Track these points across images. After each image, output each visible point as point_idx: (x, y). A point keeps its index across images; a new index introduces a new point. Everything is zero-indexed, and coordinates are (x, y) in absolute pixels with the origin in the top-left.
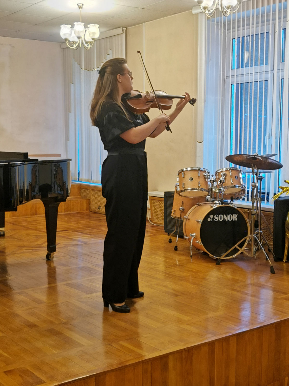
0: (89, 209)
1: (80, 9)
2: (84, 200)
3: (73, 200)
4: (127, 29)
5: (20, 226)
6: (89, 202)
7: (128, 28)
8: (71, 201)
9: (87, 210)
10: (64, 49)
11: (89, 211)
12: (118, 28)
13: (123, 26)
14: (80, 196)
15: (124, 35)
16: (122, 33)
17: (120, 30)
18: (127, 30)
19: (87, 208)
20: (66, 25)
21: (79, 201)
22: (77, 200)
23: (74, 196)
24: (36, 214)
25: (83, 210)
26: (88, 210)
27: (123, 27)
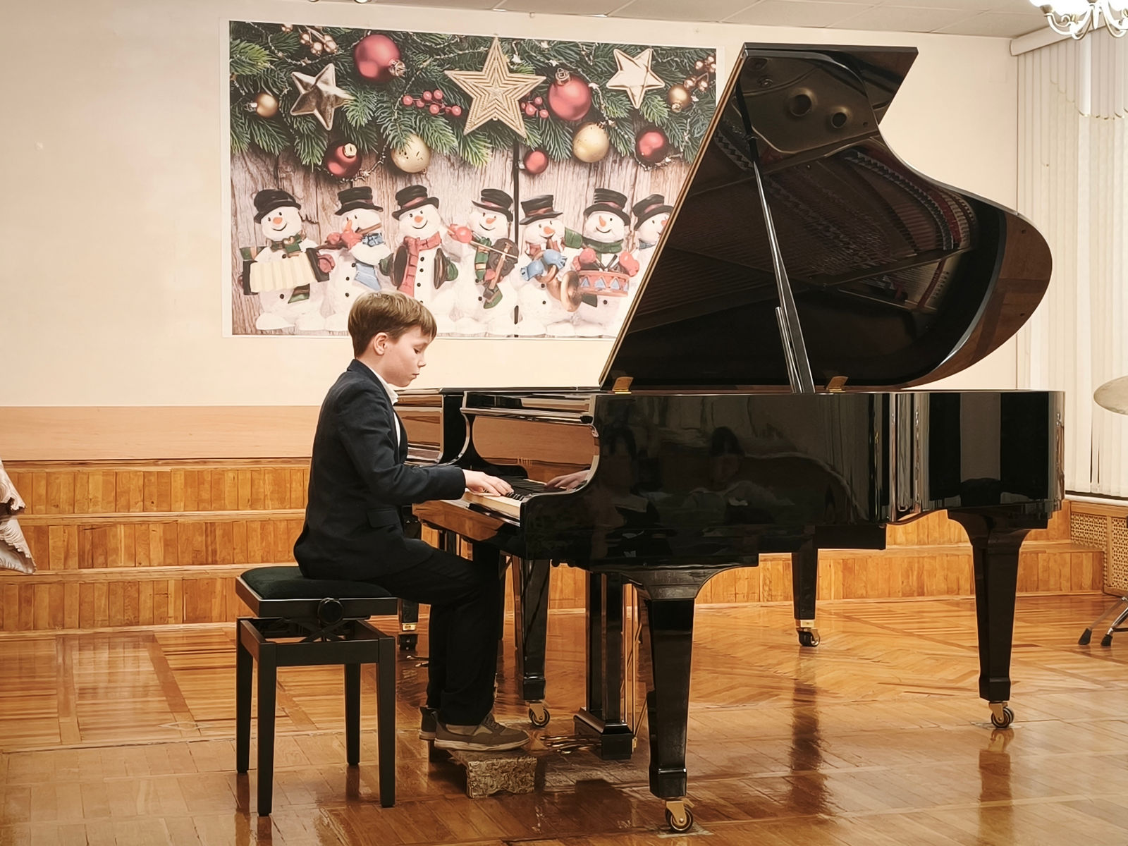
0: (1102, 584)
2: (1084, 554)
3: (1045, 552)
5: (872, 624)
6: (1100, 558)
8: (1040, 555)
9: (1093, 589)
11: (1100, 592)
14: (1069, 541)
19: (1093, 580)
21: (1068, 556)
22: (1061, 553)
23: (1048, 539)
24: (922, 594)
25: (1081, 588)
26: (1098, 589)
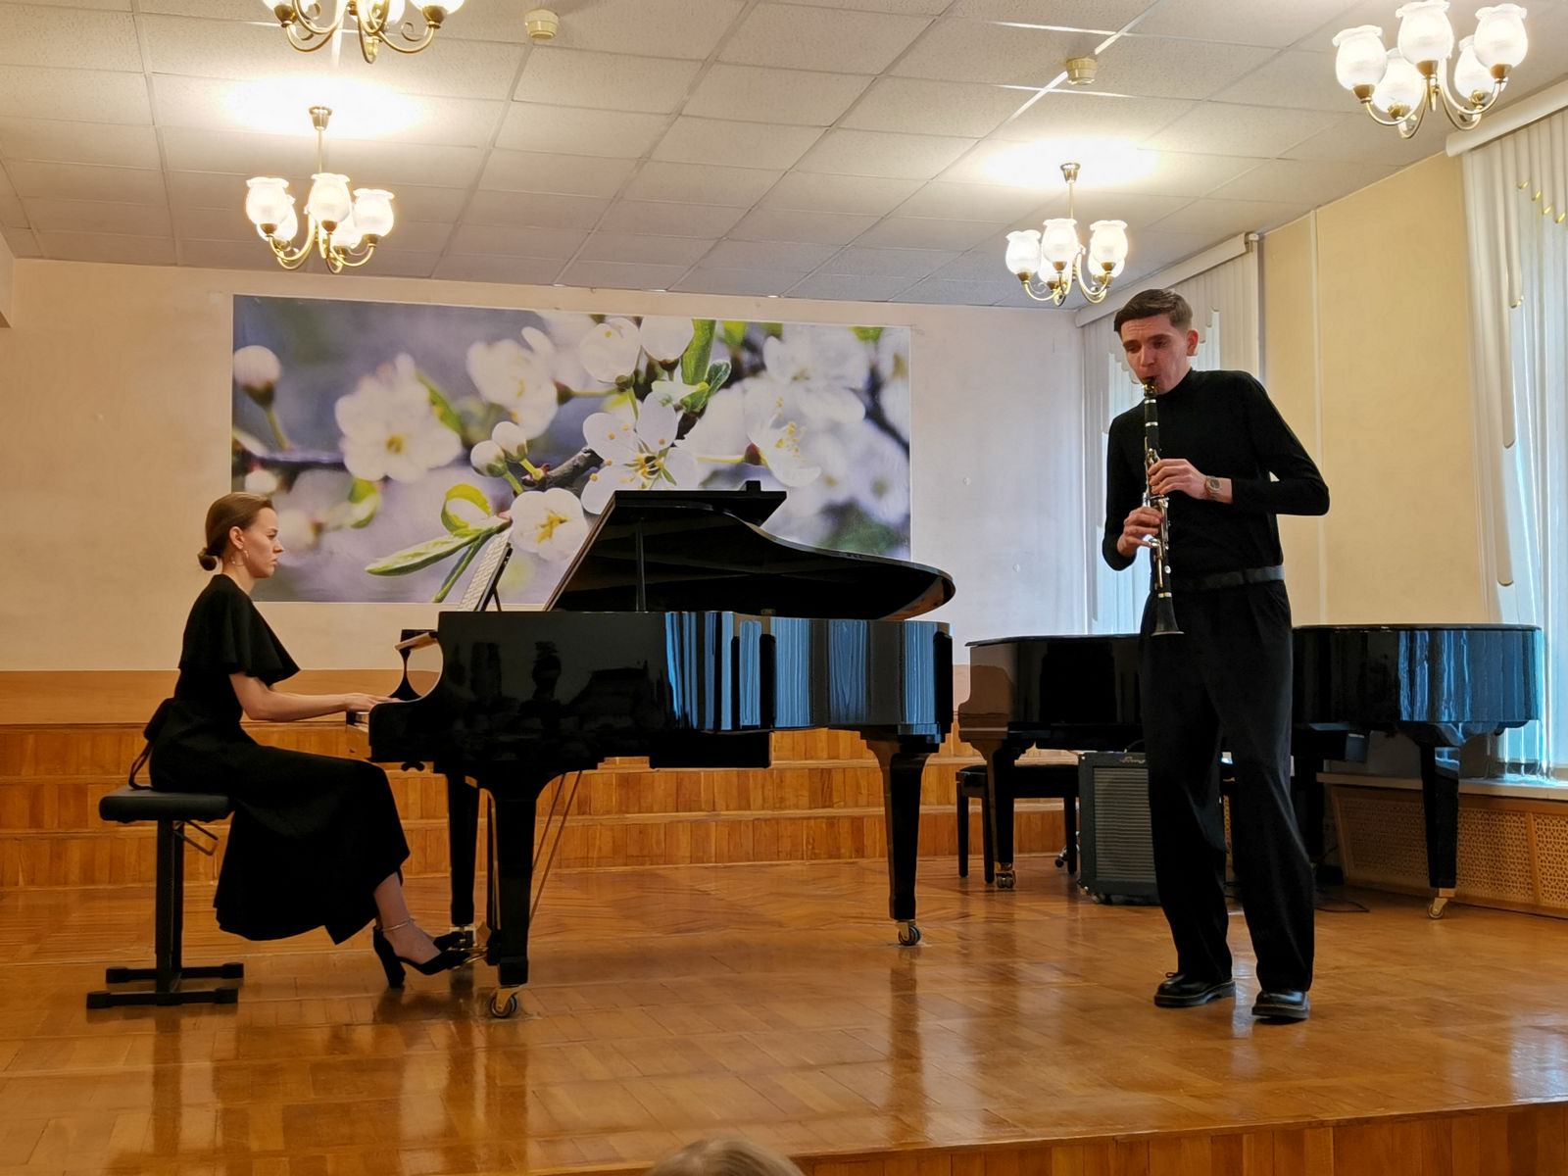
1: (1071, 181)
4: (1262, 238)
7: (1266, 234)
10: (1083, 327)
12: (1233, 240)
13: (1248, 230)
15: (1253, 258)
16: (1244, 250)
17: (1237, 246)
18: (1267, 243)
20: (1022, 231)
27: (1247, 234)
